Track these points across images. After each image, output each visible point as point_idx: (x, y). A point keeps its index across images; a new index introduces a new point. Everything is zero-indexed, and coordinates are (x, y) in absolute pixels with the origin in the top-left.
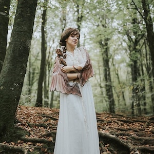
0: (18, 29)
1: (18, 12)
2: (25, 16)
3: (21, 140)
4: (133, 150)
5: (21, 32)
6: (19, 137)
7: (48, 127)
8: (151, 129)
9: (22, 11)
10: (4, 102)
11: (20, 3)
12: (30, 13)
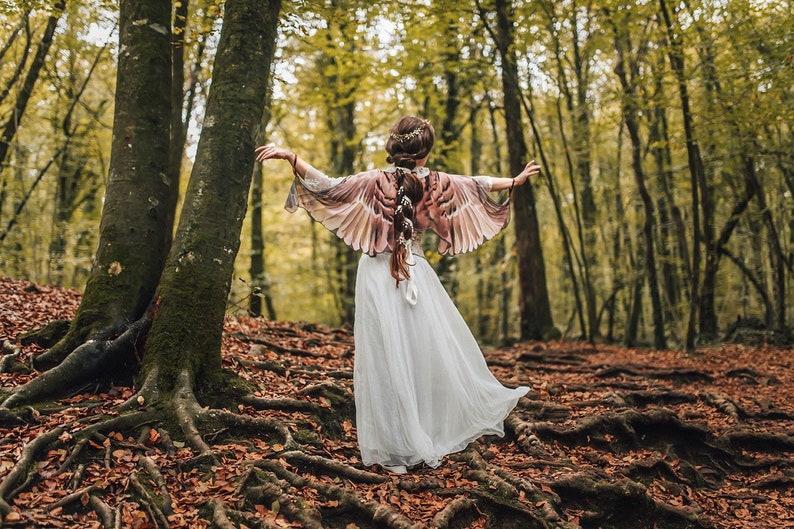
0: (232, 93)
1: (232, 45)
2: (251, 57)
3: (246, 403)
4: (522, 431)
5: (241, 102)
6: (238, 396)
7: (288, 373)
8: (545, 384)
9: (243, 42)
10: (201, 297)
11: (235, 17)
12: (264, 48)
